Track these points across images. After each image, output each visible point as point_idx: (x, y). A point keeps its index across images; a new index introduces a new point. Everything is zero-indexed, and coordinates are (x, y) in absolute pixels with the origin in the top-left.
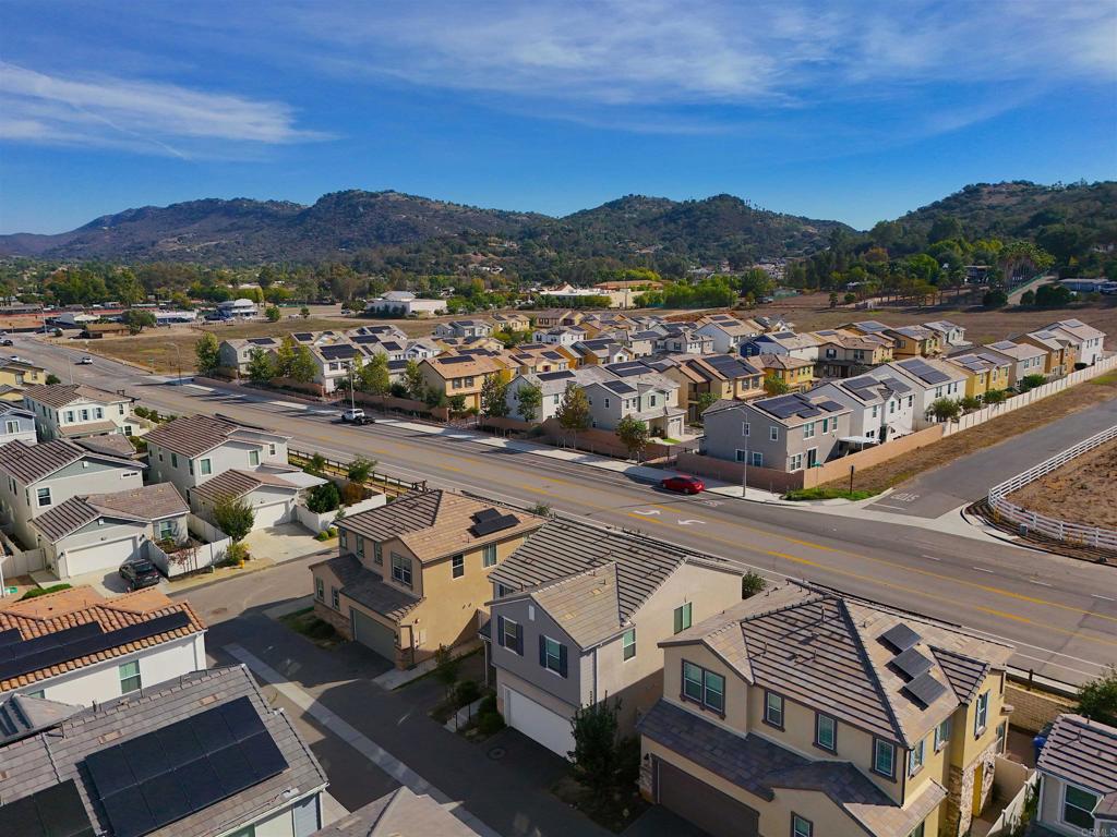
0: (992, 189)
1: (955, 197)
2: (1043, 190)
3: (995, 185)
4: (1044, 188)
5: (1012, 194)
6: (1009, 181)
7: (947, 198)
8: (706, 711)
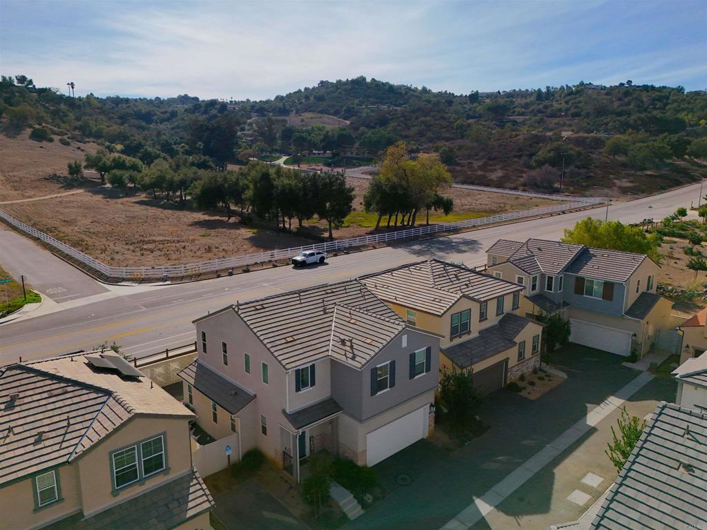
8: (463, 336)
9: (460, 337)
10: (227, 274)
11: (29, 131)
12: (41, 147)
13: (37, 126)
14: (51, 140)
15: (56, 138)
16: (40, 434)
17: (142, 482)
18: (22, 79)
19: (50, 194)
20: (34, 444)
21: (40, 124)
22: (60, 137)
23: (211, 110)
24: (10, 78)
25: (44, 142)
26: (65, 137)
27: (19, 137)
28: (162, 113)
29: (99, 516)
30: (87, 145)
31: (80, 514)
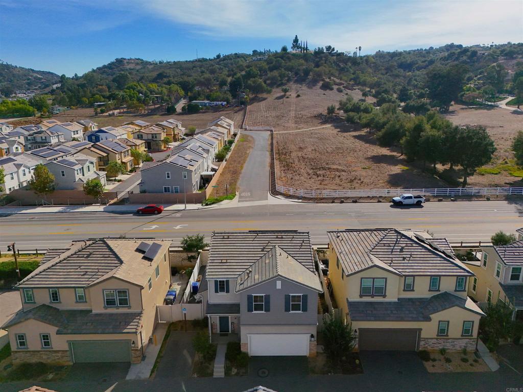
0: (127, 61)
1: (112, 63)
2: (150, 63)
3: (128, 59)
4: (150, 62)
5: (137, 64)
6: (133, 58)
7: (109, 64)
8: (375, 297)
9: (373, 297)
10: (340, 201)
11: (321, 83)
12: (324, 94)
13: (328, 80)
14: (332, 89)
15: (335, 87)
16: (87, 272)
17: (118, 308)
18: (329, 48)
19: (312, 127)
20: (82, 275)
21: (330, 78)
22: (337, 87)
23: (462, 57)
24: (322, 48)
25: (328, 91)
26: (341, 87)
27: (314, 88)
28: (423, 62)
29: (97, 315)
30: (354, 91)
31: (91, 311)
